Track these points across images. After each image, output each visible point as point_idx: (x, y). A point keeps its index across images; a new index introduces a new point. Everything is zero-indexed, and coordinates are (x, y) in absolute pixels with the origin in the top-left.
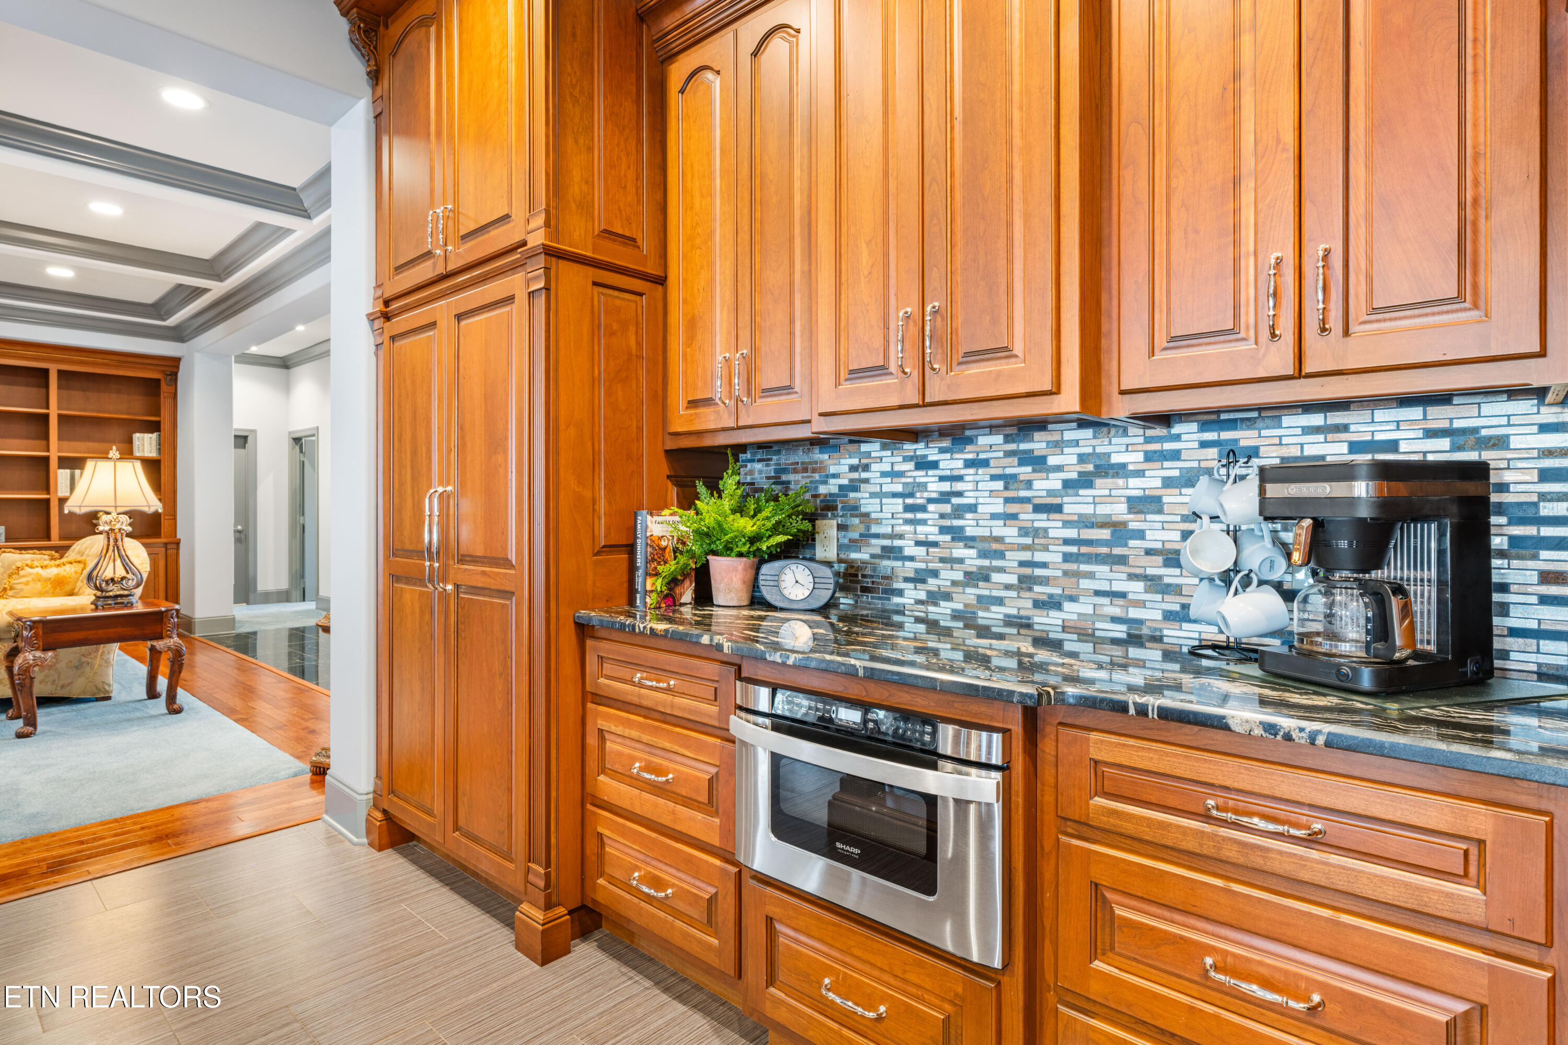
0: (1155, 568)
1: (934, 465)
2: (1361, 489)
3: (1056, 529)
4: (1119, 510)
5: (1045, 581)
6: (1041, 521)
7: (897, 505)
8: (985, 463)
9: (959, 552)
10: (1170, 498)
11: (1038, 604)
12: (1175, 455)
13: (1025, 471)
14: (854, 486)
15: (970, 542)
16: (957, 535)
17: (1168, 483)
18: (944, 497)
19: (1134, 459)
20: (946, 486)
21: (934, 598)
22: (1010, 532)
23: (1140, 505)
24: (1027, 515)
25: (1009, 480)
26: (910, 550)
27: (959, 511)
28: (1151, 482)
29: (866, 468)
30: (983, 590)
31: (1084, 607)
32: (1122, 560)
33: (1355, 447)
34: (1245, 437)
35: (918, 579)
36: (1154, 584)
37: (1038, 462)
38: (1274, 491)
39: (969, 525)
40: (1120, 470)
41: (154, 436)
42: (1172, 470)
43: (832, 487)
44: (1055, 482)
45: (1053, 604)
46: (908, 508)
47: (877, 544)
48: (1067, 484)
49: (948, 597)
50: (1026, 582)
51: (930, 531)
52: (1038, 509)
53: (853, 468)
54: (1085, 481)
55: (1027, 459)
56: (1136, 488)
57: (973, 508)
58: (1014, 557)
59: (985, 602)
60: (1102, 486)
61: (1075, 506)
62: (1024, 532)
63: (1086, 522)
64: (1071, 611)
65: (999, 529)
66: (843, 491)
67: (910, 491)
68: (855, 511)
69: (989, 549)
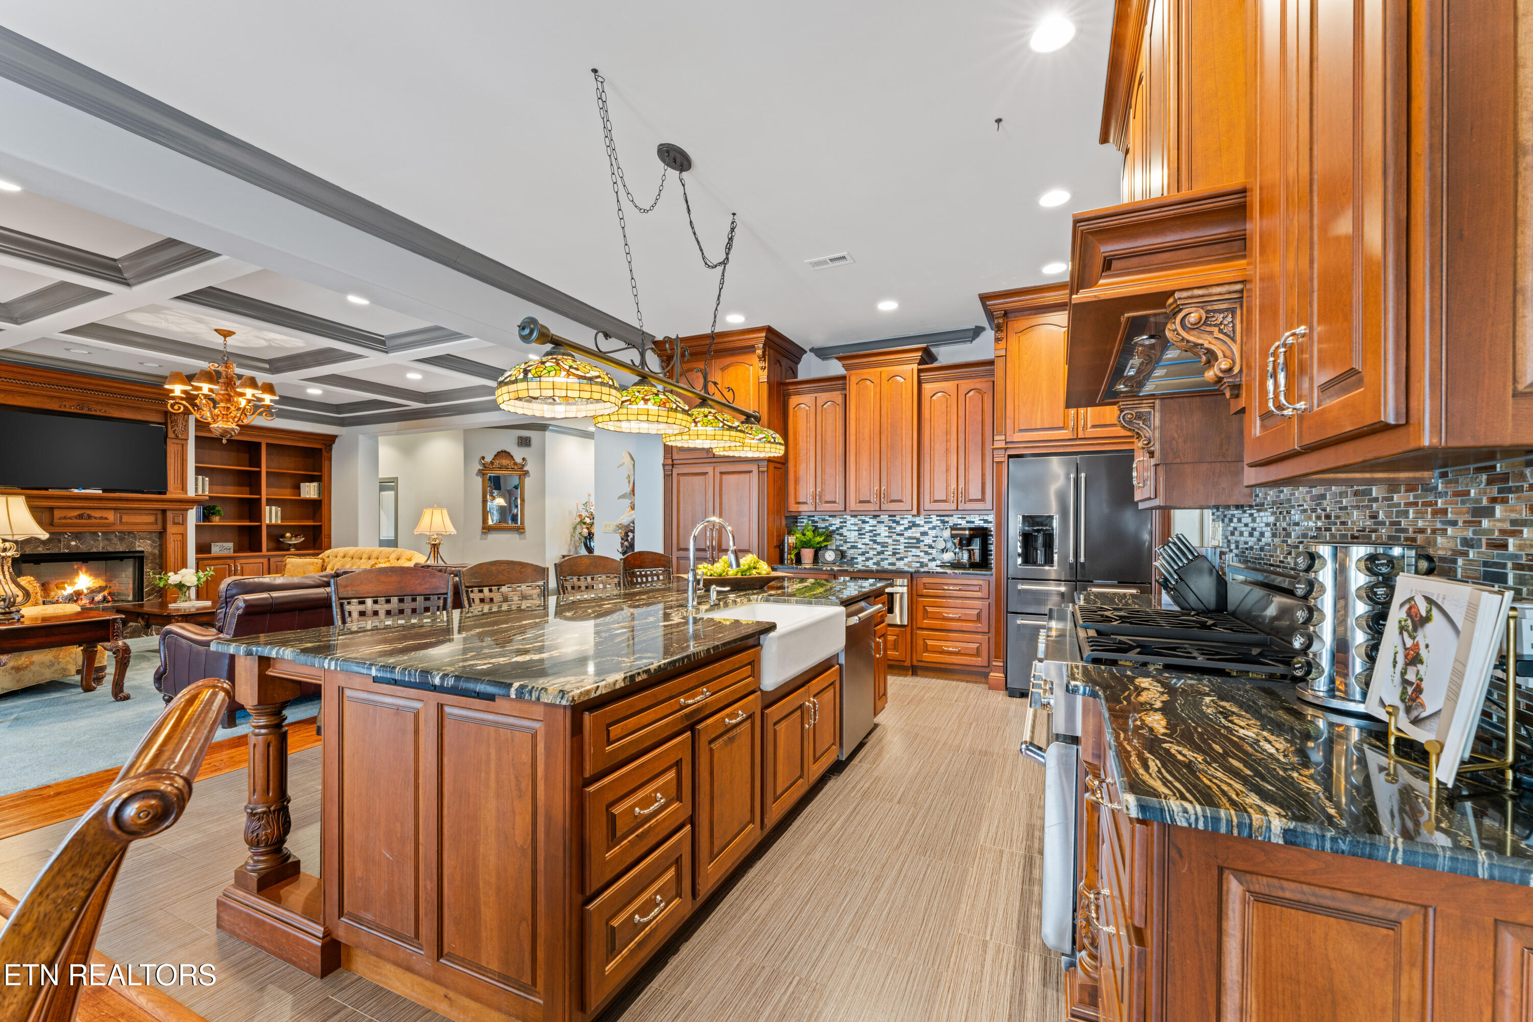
0: (926, 549)
1: (868, 522)
2: (967, 532)
3: (902, 540)
4: (918, 535)
5: (899, 553)
6: (898, 538)
7: (857, 533)
8: (883, 522)
9: (875, 546)
10: (930, 532)
11: (898, 559)
12: (931, 522)
13: (894, 525)
14: (841, 527)
15: (878, 543)
16: (875, 542)
17: (929, 529)
18: (871, 531)
19: (922, 523)
20: (872, 528)
21: (868, 559)
22: (890, 541)
23: (924, 534)
24: (895, 537)
25: (890, 527)
26: (860, 546)
27: (875, 535)
28: (926, 528)
29: (845, 522)
30: (882, 556)
31: (910, 559)
32: (919, 547)
33: (968, 522)
34: (946, 519)
35: (863, 554)
36: (926, 553)
37: (898, 523)
38: (954, 532)
39: (879, 539)
40: (918, 525)
41: (315, 484)
42: (931, 525)
43: (834, 528)
44: (902, 528)
45: (901, 559)
46: (859, 534)
47: (849, 545)
48: (906, 529)
49: (872, 559)
50: (894, 554)
51: (867, 541)
52: (898, 535)
53: (841, 522)
54: (910, 528)
55: (894, 521)
56: (922, 529)
57: (879, 534)
58: (890, 548)
59: (883, 560)
60: (914, 529)
61: (907, 534)
62: (894, 541)
63: (910, 538)
64: (906, 560)
65: (887, 540)
66: (838, 529)
67: (859, 530)
68: (841, 535)
69: (884, 545)
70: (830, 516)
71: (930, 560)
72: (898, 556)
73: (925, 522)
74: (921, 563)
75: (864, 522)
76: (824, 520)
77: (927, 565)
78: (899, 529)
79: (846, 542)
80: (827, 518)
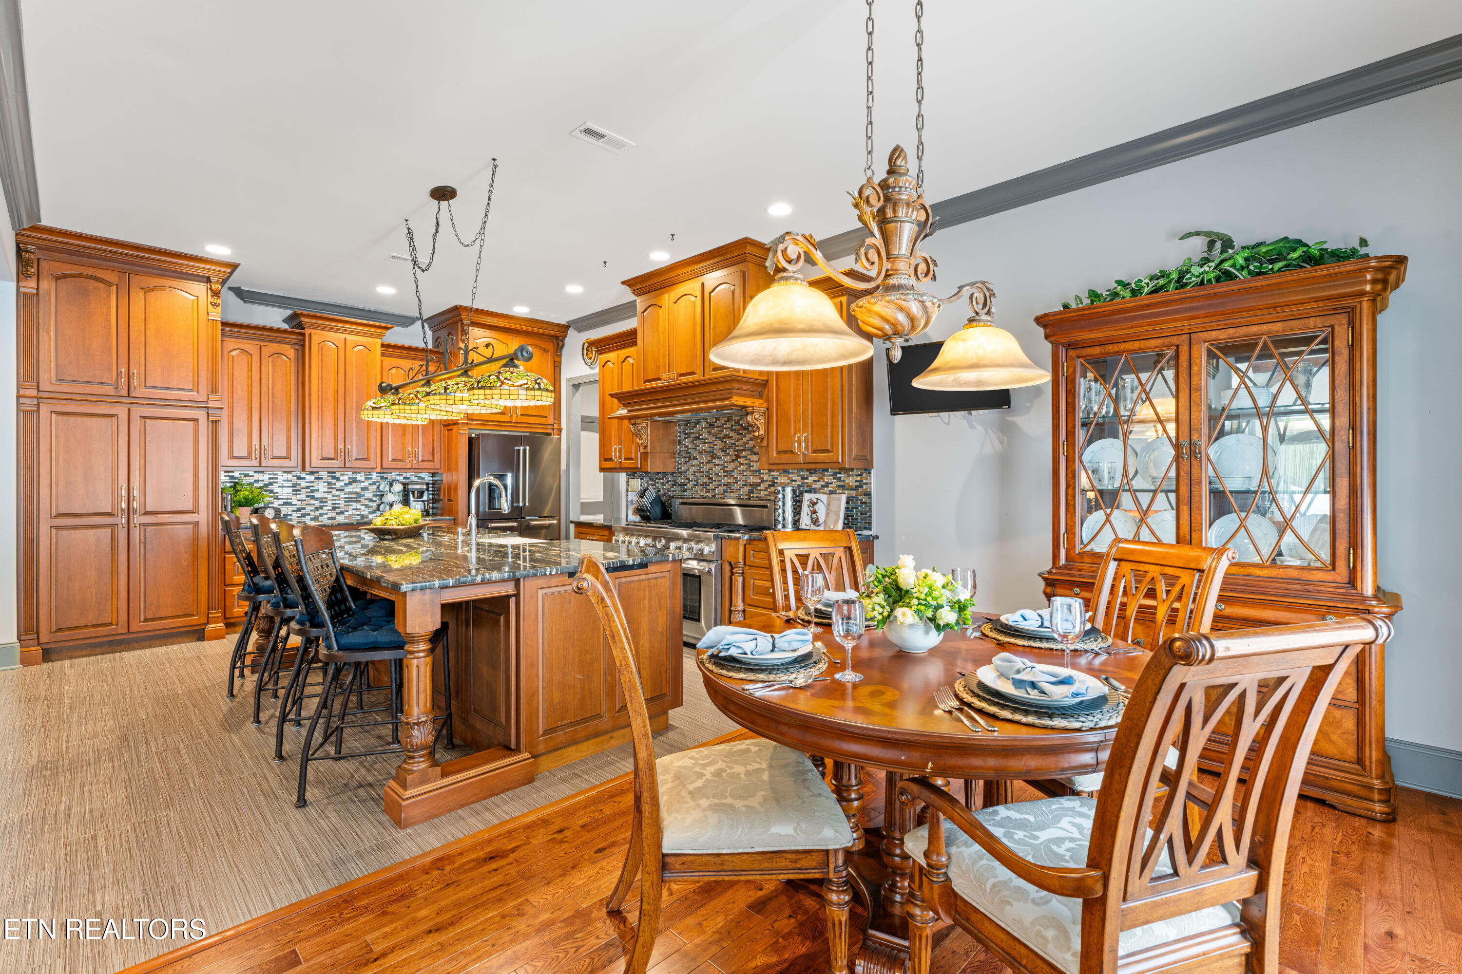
0: (367, 502)
1: (304, 478)
3: (342, 495)
4: (358, 490)
5: (339, 508)
6: (338, 493)
7: (290, 490)
8: (321, 478)
9: (313, 502)
11: (337, 513)
12: (371, 478)
13: (334, 481)
14: (271, 484)
15: (316, 499)
16: (312, 497)
17: (370, 484)
18: (308, 487)
19: (362, 479)
20: (308, 484)
21: (304, 516)
22: (329, 496)
23: (364, 489)
24: (334, 492)
25: (329, 483)
26: (294, 502)
27: (313, 491)
28: (366, 484)
29: (276, 478)
30: (321, 511)
31: (350, 513)
32: (359, 501)
34: (385, 475)
35: (299, 510)
36: (367, 506)
37: (338, 479)
39: (316, 495)
40: (359, 481)
42: (371, 481)
44: (342, 484)
45: (342, 513)
46: (293, 491)
47: (281, 502)
48: (346, 484)
49: (309, 514)
50: (334, 508)
51: (303, 497)
52: (337, 490)
53: (270, 478)
54: (350, 484)
55: (333, 478)
56: (362, 485)
57: (317, 490)
58: (330, 503)
59: (321, 515)
60: (354, 485)
61: (347, 489)
62: (333, 496)
63: (350, 493)
64: (346, 514)
65: (325, 495)
66: (266, 485)
67: (294, 486)
68: (271, 491)
69: (323, 501)
70: (255, 472)
71: (370, 513)
72: (338, 510)
73: (366, 479)
74: (362, 516)
75: (299, 478)
76: (247, 475)
77: (367, 517)
78: (339, 485)
79: (277, 498)
80: (251, 473)
